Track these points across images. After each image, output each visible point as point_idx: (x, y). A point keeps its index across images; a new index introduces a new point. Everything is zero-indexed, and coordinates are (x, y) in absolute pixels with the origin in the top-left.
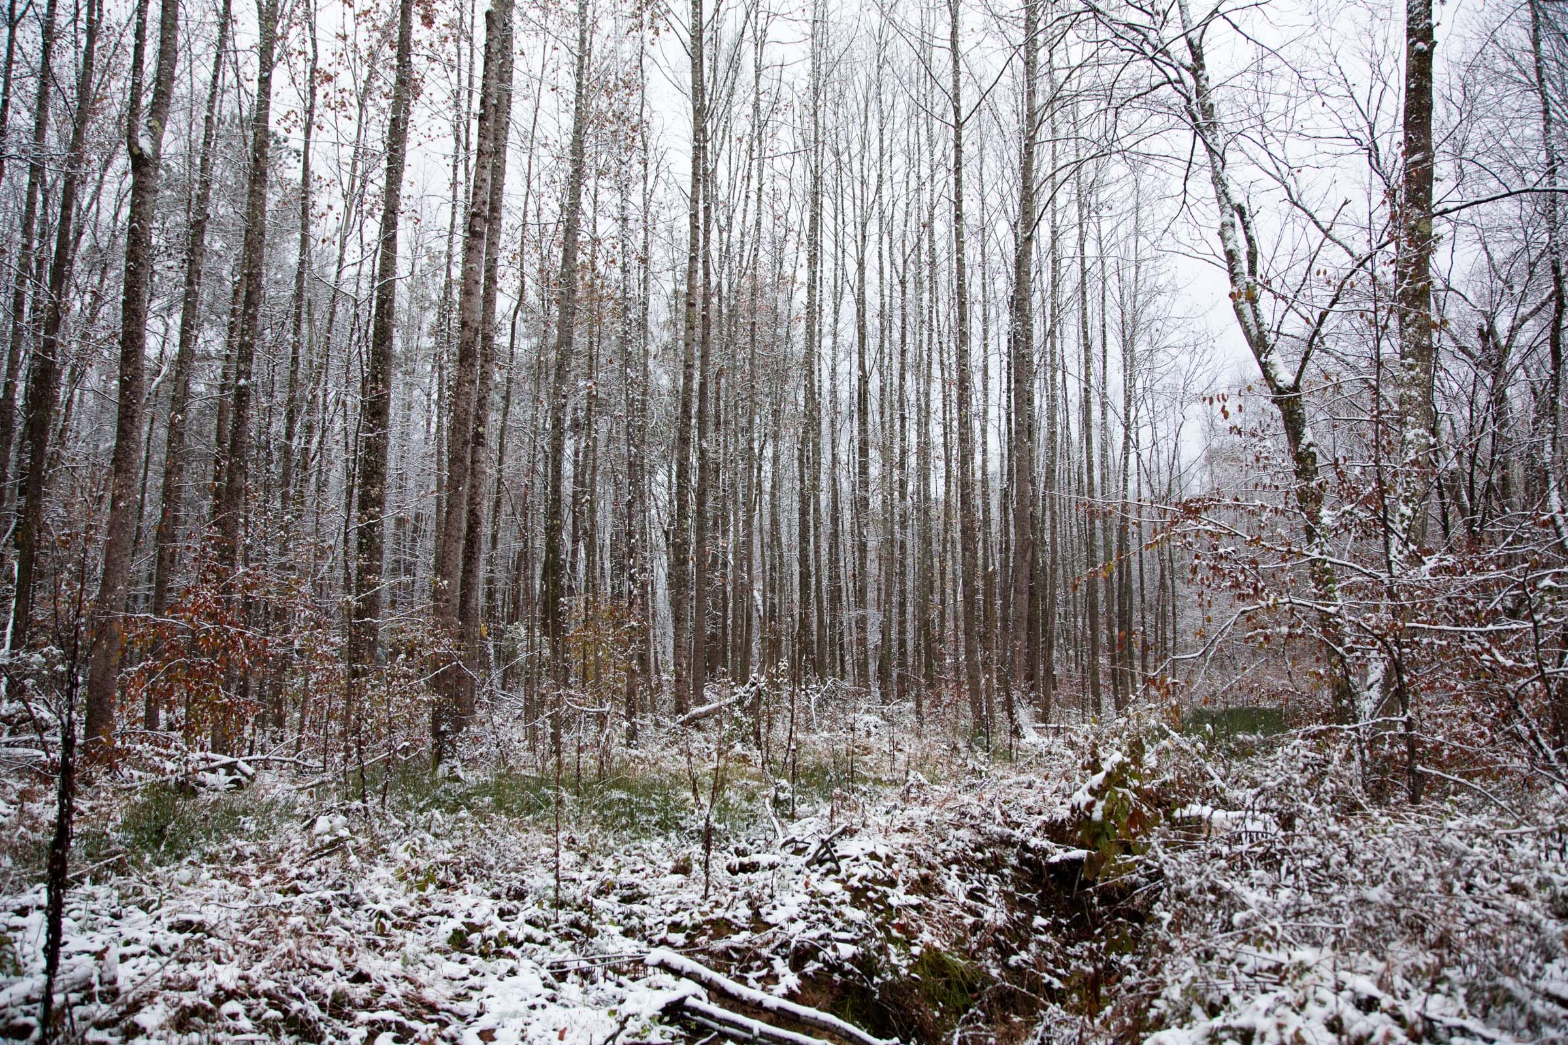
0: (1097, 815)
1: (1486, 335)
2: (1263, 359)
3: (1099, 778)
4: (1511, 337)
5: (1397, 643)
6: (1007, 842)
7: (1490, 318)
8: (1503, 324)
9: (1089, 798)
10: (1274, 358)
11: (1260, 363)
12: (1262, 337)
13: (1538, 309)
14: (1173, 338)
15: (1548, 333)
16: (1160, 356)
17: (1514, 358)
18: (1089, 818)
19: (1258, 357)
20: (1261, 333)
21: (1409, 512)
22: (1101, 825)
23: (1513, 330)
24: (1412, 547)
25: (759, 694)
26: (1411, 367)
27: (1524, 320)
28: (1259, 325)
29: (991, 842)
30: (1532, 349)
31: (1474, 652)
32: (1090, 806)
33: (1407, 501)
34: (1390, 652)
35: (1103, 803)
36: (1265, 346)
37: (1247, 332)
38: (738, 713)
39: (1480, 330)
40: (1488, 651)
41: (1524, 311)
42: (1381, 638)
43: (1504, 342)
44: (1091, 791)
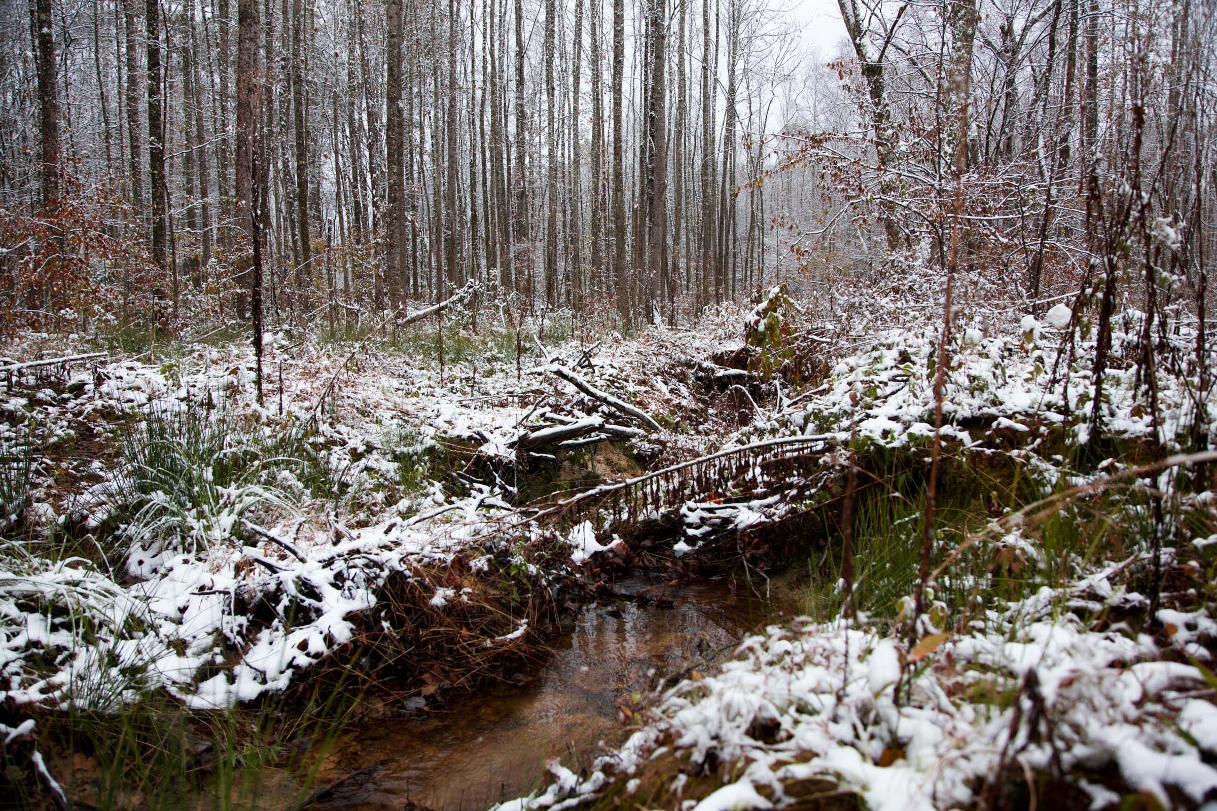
0: (761, 328)
1: (1007, 32)
2: (857, 41)
3: (764, 304)
4: (1023, 36)
5: (941, 227)
6: (689, 365)
7: (1010, 19)
8: (1018, 25)
9: (757, 318)
10: (866, 41)
11: (855, 44)
12: (858, 24)
13: (1044, 14)
14: (769, 27)
15: (1048, 32)
16: (758, 42)
17: (1024, 51)
18: (756, 330)
19: (854, 40)
20: (857, 21)
21: (950, 151)
22: (764, 334)
23: (1026, 29)
24: (953, 168)
25: (475, 293)
26: (959, 50)
27: (1035, 21)
28: (856, 16)
29: (680, 363)
30: (1038, 42)
31: (986, 235)
32: (757, 322)
33: (949, 143)
34: (937, 232)
35: (766, 321)
36: (860, 32)
37: (847, 21)
38: (460, 307)
39: (1002, 28)
40: (994, 234)
41: (1035, 14)
42: (932, 223)
43: (1018, 39)
44: (758, 313)
